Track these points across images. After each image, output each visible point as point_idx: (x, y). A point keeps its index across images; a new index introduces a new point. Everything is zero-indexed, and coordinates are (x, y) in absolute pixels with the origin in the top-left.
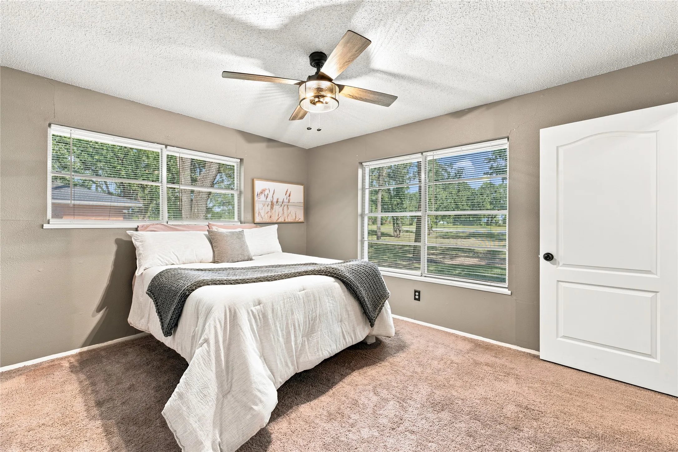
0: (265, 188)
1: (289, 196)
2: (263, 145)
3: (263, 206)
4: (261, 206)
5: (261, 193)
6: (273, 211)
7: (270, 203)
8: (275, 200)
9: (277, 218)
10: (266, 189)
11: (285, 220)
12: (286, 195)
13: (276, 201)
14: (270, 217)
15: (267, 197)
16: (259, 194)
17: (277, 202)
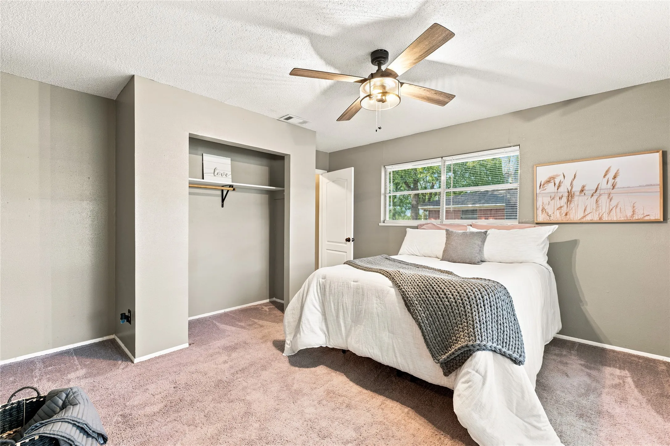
0: (555, 174)
1: (615, 177)
2: (555, 115)
3: (551, 200)
4: (547, 200)
5: (548, 182)
6: (572, 205)
7: (566, 194)
8: (577, 188)
9: (582, 215)
10: (558, 176)
11: (600, 218)
12: (605, 176)
13: (580, 189)
14: (566, 215)
15: (559, 186)
16: (544, 184)
17: (582, 191)
